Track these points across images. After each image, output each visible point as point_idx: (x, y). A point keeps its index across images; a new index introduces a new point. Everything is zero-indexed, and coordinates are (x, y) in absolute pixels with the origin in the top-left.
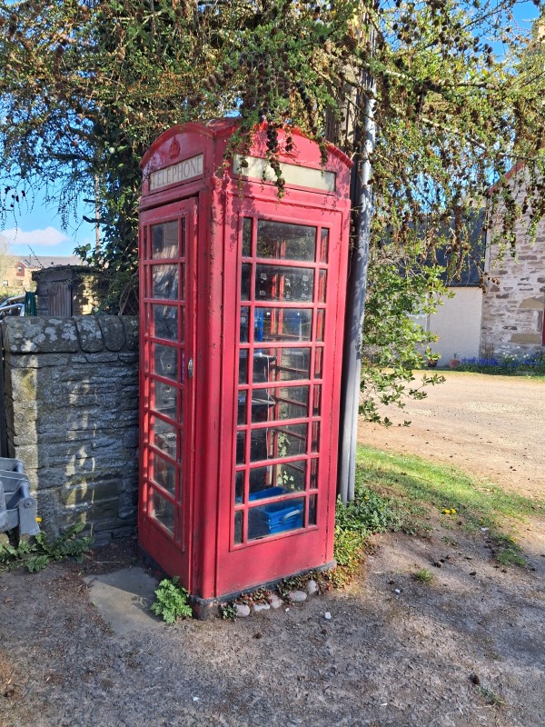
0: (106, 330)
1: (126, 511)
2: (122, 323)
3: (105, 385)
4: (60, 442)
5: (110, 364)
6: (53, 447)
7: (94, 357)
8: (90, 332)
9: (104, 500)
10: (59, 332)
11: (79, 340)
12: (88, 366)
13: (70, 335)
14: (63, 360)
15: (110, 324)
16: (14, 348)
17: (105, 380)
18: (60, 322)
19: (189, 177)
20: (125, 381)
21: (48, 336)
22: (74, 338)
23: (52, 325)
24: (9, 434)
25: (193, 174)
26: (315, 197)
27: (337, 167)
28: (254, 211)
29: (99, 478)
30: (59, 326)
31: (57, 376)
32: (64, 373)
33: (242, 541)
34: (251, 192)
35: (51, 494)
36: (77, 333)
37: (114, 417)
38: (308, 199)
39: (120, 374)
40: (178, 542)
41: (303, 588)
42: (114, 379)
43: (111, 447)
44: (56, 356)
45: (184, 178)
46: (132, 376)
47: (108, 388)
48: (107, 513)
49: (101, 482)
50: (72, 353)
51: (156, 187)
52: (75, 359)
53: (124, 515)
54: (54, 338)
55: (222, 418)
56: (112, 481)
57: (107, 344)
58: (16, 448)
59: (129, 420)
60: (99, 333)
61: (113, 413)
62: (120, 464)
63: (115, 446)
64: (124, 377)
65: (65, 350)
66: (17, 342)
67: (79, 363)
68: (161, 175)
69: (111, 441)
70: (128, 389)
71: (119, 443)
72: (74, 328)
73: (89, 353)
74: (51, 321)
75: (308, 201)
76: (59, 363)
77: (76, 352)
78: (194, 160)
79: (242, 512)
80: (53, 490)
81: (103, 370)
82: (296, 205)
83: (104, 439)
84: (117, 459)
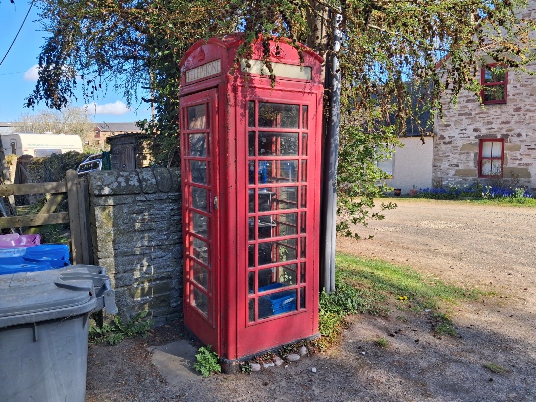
0: (159, 178)
1: (176, 302)
2: (170, 173)
3: (159, 216)
4: (130, 255)
5: (162, 201)
6: (125, 259)
7: (151, 197)
8: (148, 180)
9: (160, 295)
10: (127, 180)
11: (141, 185)
12: (148, 203)
13: (134, 182)
14: (130, 199)
15: (162, 174)
16: (97, 193)
17: (159, 212)
18: (128, 173)
19: (212, 74)
20: (173, 213)
21: (119, 183)
22: (137, 184)
23: (122, 176)
24: (94, 251)
25: (214, 73)
26: (297, 84)
27: (313, 63)
28: (255, 96)
29: (157, 279)
30: (127, 176)
31: (126, 211)
32: (131, 209)
33: (254, 320)
34: (254, 84)
35: (124, 291)
36: (139, 181)
37: (165, 237)
38: (293, 86)
39: (169, 208)
40: (211, 321)
41: (297, 352)
42: (165, 212)
43: (164, 258)
44: (125, 196)
45: (208, 75)
46: (177, 209)
47: (161, 217)
48: (163, 304)
49: (158, 282)
50: (136, 194)
51: (190, 81)
52: (138, 198)
53: (174, 305)
54: (123, 184)
55: (238, 236)
56: (165, 281)
57: (160, 188)
58: (100, 260)
59: (176, 239)
60: (154, 180)
61: (165, 235)
62: (171, 269)
63: (167, 257)
64: (172, 210)
65: (131, 192)
66: (99, 188)
67: (141, 201)
68: (193, 73)
69: (165, 254)
70: (175, 218)
71: (170, 255)
72: (137, 177)
73: (148, 194)
74: (121, 173)
75: (293, 87)
76: (127, 201)
77: (139, 194)
78: (214, 63)
79: (253, 300)
80: (125, 289)
81: (157, 205)
82: (285, 91)
83: (159, 253)
84: (168, 266)
